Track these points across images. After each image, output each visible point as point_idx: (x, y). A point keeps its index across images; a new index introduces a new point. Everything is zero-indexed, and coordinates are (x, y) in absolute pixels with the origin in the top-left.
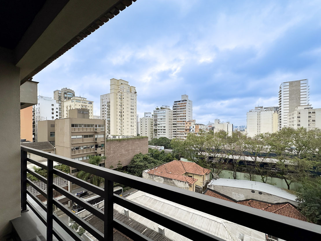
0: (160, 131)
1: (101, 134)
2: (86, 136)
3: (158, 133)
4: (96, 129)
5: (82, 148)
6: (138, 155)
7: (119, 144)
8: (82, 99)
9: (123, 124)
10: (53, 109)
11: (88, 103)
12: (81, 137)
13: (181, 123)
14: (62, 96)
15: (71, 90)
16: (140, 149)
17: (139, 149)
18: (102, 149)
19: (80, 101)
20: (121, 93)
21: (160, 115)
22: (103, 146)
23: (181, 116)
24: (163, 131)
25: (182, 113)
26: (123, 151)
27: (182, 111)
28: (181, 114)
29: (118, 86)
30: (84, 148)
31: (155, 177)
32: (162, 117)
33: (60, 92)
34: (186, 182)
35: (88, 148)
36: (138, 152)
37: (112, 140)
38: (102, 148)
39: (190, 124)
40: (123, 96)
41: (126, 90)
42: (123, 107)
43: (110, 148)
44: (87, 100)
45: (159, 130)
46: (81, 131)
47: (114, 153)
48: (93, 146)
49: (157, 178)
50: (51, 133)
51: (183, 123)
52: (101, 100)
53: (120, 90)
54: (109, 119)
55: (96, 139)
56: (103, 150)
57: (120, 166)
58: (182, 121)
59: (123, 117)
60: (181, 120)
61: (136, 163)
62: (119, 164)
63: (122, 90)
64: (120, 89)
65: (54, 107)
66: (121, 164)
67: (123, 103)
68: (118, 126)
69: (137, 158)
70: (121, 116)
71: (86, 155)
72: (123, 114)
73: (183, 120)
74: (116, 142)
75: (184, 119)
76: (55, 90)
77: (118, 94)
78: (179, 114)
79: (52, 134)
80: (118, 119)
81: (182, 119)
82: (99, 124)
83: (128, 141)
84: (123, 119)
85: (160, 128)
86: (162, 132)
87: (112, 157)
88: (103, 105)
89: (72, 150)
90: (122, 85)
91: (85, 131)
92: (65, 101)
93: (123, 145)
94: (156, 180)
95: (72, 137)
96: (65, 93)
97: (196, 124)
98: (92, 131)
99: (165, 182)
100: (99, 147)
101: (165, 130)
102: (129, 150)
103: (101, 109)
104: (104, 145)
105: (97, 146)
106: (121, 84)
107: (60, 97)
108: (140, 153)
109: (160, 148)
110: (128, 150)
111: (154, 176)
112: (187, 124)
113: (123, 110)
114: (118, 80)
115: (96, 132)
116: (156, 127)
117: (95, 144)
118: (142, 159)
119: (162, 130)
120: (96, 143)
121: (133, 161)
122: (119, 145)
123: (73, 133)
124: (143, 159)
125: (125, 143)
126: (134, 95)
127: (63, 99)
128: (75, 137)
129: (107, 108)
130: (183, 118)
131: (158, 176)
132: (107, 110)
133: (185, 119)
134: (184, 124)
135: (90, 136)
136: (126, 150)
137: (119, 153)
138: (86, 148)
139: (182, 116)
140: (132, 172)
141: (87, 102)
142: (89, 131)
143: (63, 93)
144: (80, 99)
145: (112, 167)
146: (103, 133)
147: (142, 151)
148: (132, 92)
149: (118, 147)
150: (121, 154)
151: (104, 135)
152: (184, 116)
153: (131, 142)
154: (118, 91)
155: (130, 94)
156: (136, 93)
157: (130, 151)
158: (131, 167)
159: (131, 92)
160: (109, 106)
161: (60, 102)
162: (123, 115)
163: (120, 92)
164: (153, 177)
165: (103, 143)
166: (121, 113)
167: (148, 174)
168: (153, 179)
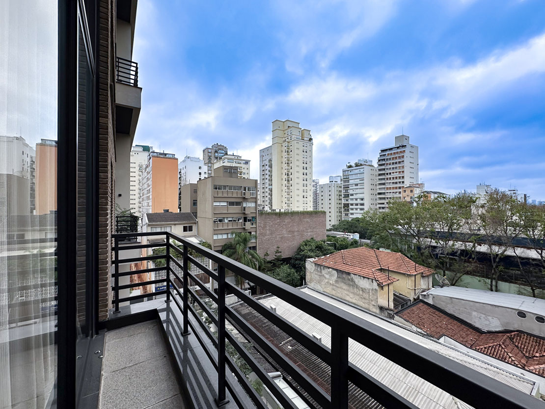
0: (354, 207)
1: (251, 202)
2: (231, 204)
3: (351, 211)
4: (244, 193)
5: (226, 221)
6: (308, 241)
7: (278, 221)
8: (236, 158)
9: (291, 194)
10: (200, 174)
11: (243, 163)
12: (225, 204)
13: (395, 191)
14: (213, 156)
15: (223, 146)
16: (312, 232)
17: (310, 232)
18: (253, 225)
19: (232, 161)
20: (287, 142)
21: (354, 177)
22: (253, 220)
23: (393, 178)
24: (359, 207)
25: (396, 172)
26: (284, 232)
27: (396, 168)
28: (393, 173)
29: (284, 131)
30: (229, 221)
31: (323, 269)
32: (358, 181)
33: (210, 150)
34: (372, 279)
35: (234, 221)
36: (308, 235)
37: (269, 214)
38: (253, 223)
39: (411, 191)
40: (291, 147)
41: (296, 136)
42: (291, 165)
43: (265, 227)
44: (242, 158)
45: (352, 205)
46: (225, 195)
47: (271, 234)
48: (240, 219)
49: (327, 270)
50: (194, 201)
51: (398, 190)
52: (260, 157)
53: (286, 138)
54: (270, 187)
55: (245, 208)
56: (254, 226)
57: (279, 254)
58: (396, 188)
59: (291, 182)
60: (395, 186)
61: (303, 253)
62: (277, 252)
63: (289, 137)
64: (286, 135)
65: (202, 171)
66: (281, 252)
67: (291, 159)
68: (284, 197)
69: (306, 245)
70: (288, 181)
71: (230, 231)
72: (291, 176)
73: (398, 185)
74: (274, 216)
75: (400, 182)
76: (204, 148)
77: (284, 144)
78: (390, 174)
79: (195, 203)
80: (284, 185)
81: (396, 183)
82: (249, 186)
83: (292, 216)
84: (290, 185)
85: (354, 202)
86: (359, 210)
87: (269, 240)
88: (263, 166)
89: (214, 222)
90: (289, 130)
91: (230, 195)
92: (216, 163)
93: (285, 222)
94: (325, 275)
95: (215, 204)
96: (216, 152)
97: (426, 192)
98: (239, 196)
99: (339, 277)
100: (249, 220)
101: (362, 204)
102: (293, 232)
103: (260, 171)
104: (255, 218)
105: (245, 220)
106: (288, 127)
107: (210, 157)
108: (312, 238)
109: (352, 237)
110: (292, 231)
112: (405, 191)
113: (291, 171)
114: (284, 122)
115: (244, 198)
116: (347, 200)
117: (243, 216)
118: (314, 248)
119: (357, 205)
120: (244, 214)
121: (300, 250)
122: (278, 222)
123: (216, 198)
124: (316, 247)
125: (287, 220)
126: (308, 144)
127: (213, 158)
128: (218, 204)
129: (269, 169)
130: (398, 180)
131: (329, 268)
132: (268, 173)
133: (403, 182)
134: (400, 193)
135: (238, 204)
136: (289, 231)
137: (279, 235)
138: (231, 221)
139: (396, 178)
140: (297, 267)
141: (242, 162)
142: (235, 195)
143: (213, 151)
144: (233, 157)
145: (267, 254)
146: (254, 200)
147: (314, 236)
148: (305, 139)
149: (276, 224)
150: (282, 237)
151: (256, 202)
152: (400, 177)
153: (297, 218)
154: (284, 139)
155: (301, 143)
156: (311, 139)
157: (296, 233)
158: (297, 259)
159: (303, 140)
160: (271, 166)
161: (210, 165)
162: (290, 180)
163: (287, 140)
164: (321, 268)
165: (254, 215)
166: (288, 175)
167: (314, 265)
168: (321, 272)
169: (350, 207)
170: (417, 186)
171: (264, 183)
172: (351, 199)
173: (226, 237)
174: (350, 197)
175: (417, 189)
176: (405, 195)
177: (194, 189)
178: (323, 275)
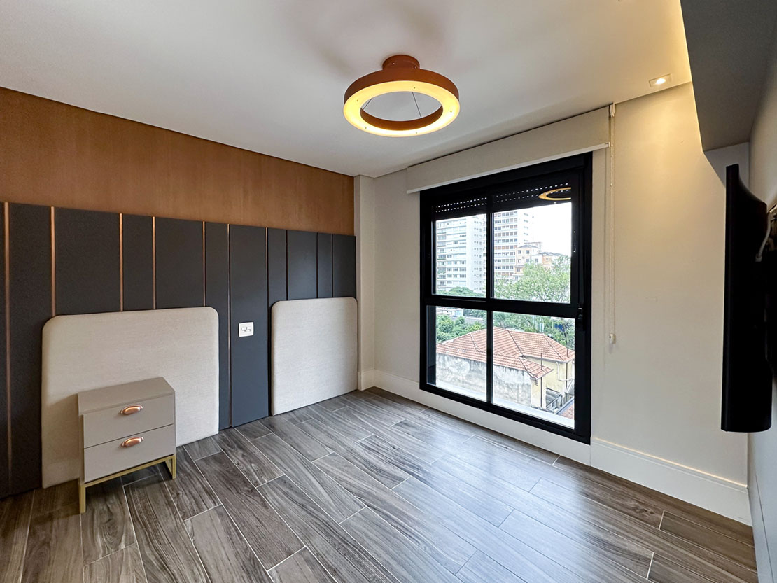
0: (452, 272)
3: (448, 279)
13: (506, 251)
21: (452, 231)
23: (504, 234)
24: (459, 272)
25: (508, 226)
27: (507, 221)
28: (503, 227)
31: (448, 360)
32: (458, 238)
34: (523, 371)
39: (528, 252)
45: (449, 270)
49: (453, 361)
51: (510, 251)
58: (507, 247)
60: (506, 244)
73: (510, 244)
75: (512, 240)
78: (500, 228)
81: (507, 241)
85: (453, 265)
94: (451, 368)
97: (545, 253)
99: (473, 371)
101: (464, 269)
109: (453, 314)
111: (446, 358)
112: (520, 252)
119: (456, 270)
130: (509, 237)
131: (457, 358)
133: (516, 240)
134: (512, 254)
139: (507, 234)
152: (512, 234)
168: (444, 364)
169: (448, 272)
170: (534, 245)
172: (448, 262)
174: (448, 259)
175: (535, 249)
176: (519, 256)
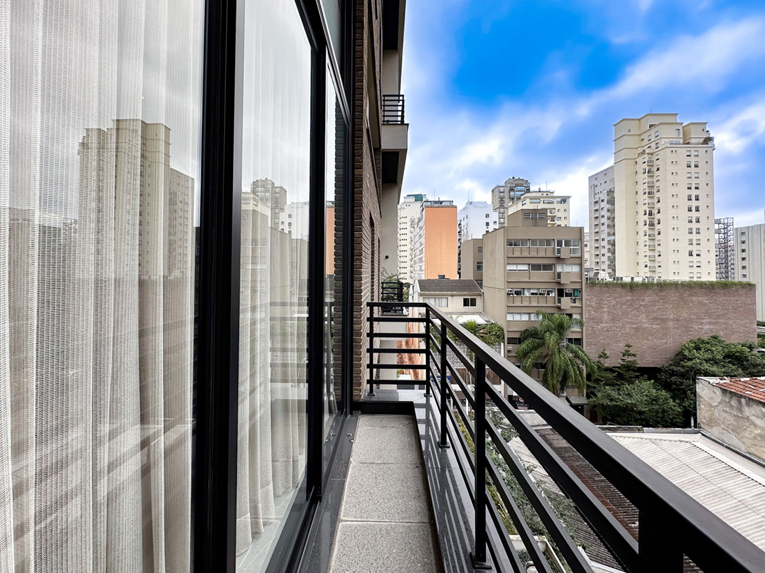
1: (571, 264)
2: (536, 267)
4: (559, 251)
5: (527, 294)
6: (703, 342)
7: (629, 298)
8: (545, 195)
9: (658, 248)
10: (487, 224)
11: (558, 202)
12: (526, 267)
14: (506, 195)
15: (523, 180)
16: (715, 324)
17: (710, 323)
18: (575, 302)
19: (538, 201)
20: (648, 154)
22: (575, 294)
26: (643, 318)
29: (640, 135)
30: (532, 294)
31: (747, 405)
33: (502, 189)
35: (540, 294)
36: (704, 330)
37: (607, 285)
38: (575, 300)
40: (656, 163)
41: (667, 140)
42: (657, 195)
43: (599, 307)
44: (555, 195)
46: (526, 254)
47: (613, 320)
48: (552, 292)
50: (478, 263)
52: (590, 187)
53: (645, 148)
54: (612, 238)
55: (559, 274)
56: (578, 304)
57: (630, 359)
59: (657, 227)
61: (690, 363)
62: (626, 353)
63: (653, 145)
64: (646, 142)
65: (490, 220)
66: (634, 355)
67: (657, 184)
68: (642, 255)
69: (698, 349)
70: (652, 224)
71: (534, 310)
72: (657, 216)
74: (619, 290)
76: (493, 187)
77: (640, 160)
79: (479, 266)
80: (641, 233)
82: (567, 238)
83: (661, 291)
84: (656, 233)
87: (608, 331)
88: (596, 202)
89: (508, 294)
90: (653, 130)
91: (534, 254)
92: (511, 206)
93: (644, 300)
95: (509, 267)
96: (511, 190)
98: (550, 254)
100: (567, 295)
102: (664, 321)
103: (590, 211)
104: (580, 291)
105: (561, 293)
106: (651, 126)
107: (502, 199)
108: (715, 337)
110: (662, 320)
111: (743, 401)
113: (657, 206)
114: (639, 120)
115: (559, 258)
117: (557, 287)
118: (719, 357)
120: (559, 283)
121: (680, 356)
122: (627, 301)
123: (510, 259)
124: (726, 356)
125: (648, 298)
126: (702, 151)
127: (506, 200)
128: (514, 267)
129: (609, 206)
132: (607, 214)
135: (547, 267)
136: (656, 319)
137: (629, 323)
138: (536, 294)
140: (675, 389)
141: (555, 200)
142: (542, 254)
143: (507, 190)
144: (540, 194)
145: (605, 355)
146: (578, 261)
147: (721, 333)
148: (693, 141)
149: (624, 304)
150: (637, 328)
151: (581, 265)
153: (673, 296)
154: (640, 150)
155: (683, 151)
156: (708, 140)
157: (671, 324)
158: (673, 373)
159: (688, 143)
160: (612, 202)
161: (502, 210)
162: (656, 222)
163: (647, 151)
164: (740, 403)
165: (577, 286)
166: (650, 214)
167: (718, 392)
168: (741, 411)
171: (597, 233)
173: (528, 319)
177: (479, 246)
178: (748, 418)
